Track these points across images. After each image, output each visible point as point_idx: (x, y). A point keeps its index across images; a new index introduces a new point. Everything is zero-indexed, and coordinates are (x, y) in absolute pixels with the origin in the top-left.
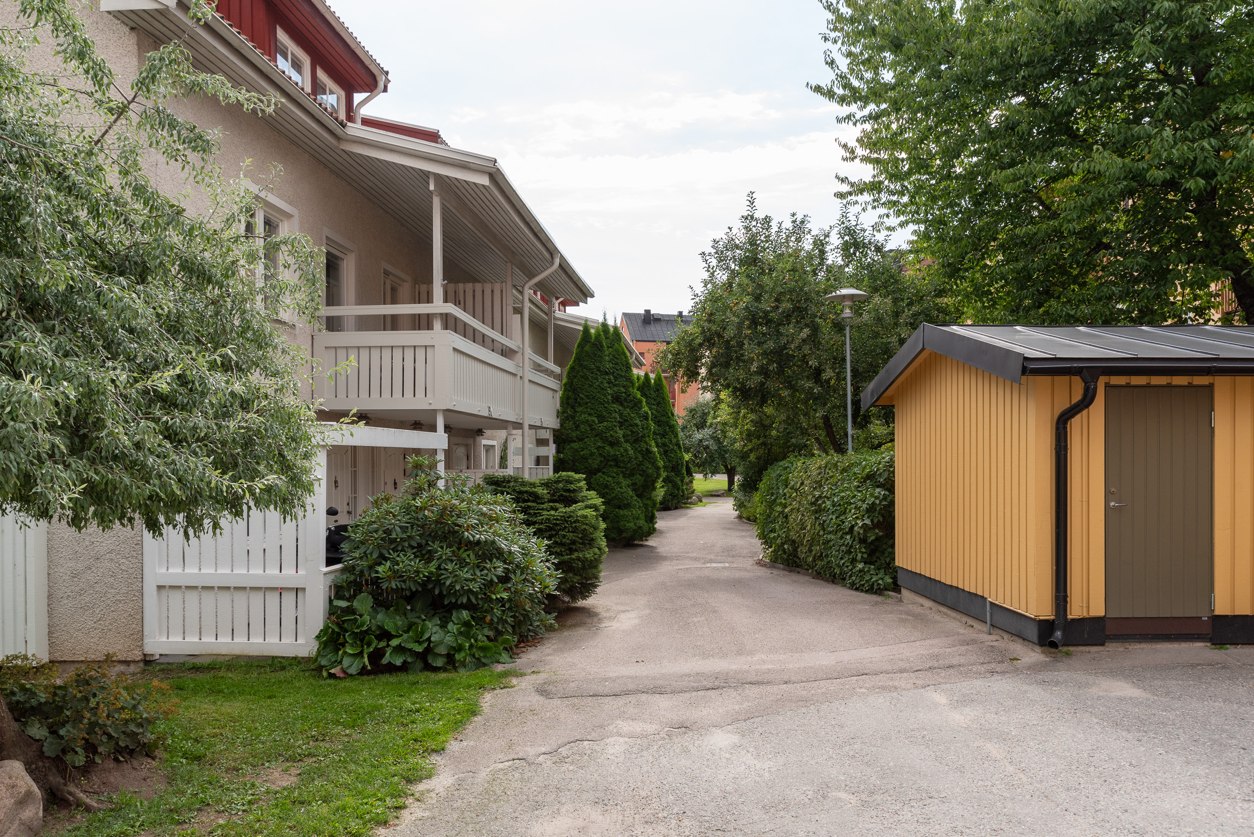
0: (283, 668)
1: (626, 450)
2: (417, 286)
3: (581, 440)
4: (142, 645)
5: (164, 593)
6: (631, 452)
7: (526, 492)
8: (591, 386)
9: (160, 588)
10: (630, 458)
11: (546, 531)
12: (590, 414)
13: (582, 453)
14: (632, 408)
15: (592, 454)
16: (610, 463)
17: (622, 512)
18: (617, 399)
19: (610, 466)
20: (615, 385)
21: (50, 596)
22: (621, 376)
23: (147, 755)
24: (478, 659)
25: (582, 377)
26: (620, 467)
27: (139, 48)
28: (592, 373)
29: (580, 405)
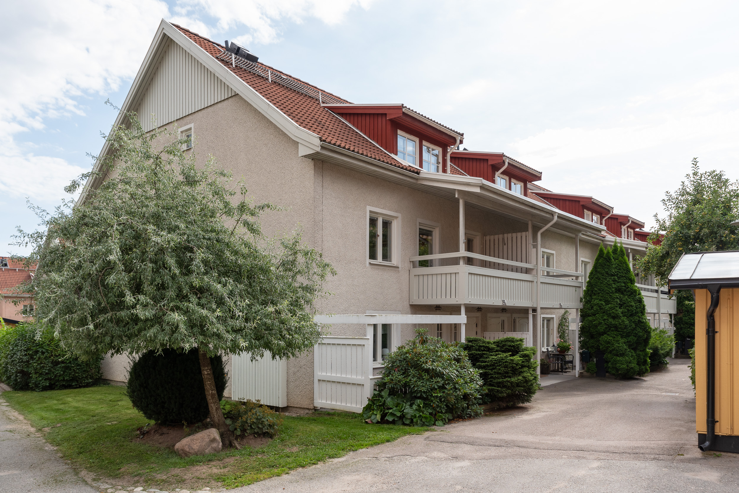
0: (356, 417)
1: (623, 321)
2: (485, 237)
3: (594, 315)
4: (313, 403)
5: (321, 382)
6: (627, 322)
7: (483, 346)
8: (602, 283)
9: (319, 380)
10: (626, 326)
11: (490, 366)
12: (600, 300)
13: (594, 323)
14: (630, 295)
15: (600, 323)
16: (612, 329)
17: (618, 358)
18: (618, 290)
19: (612, 331)
20: (618, 282)
21: (287, 381)
22: (622, 276)
23: (270, 437)
24: (424, 422)
25: (597, 278)
26: (618, 331)
27: (315, 166)
28: (603, 275)
29: (595, 295)
